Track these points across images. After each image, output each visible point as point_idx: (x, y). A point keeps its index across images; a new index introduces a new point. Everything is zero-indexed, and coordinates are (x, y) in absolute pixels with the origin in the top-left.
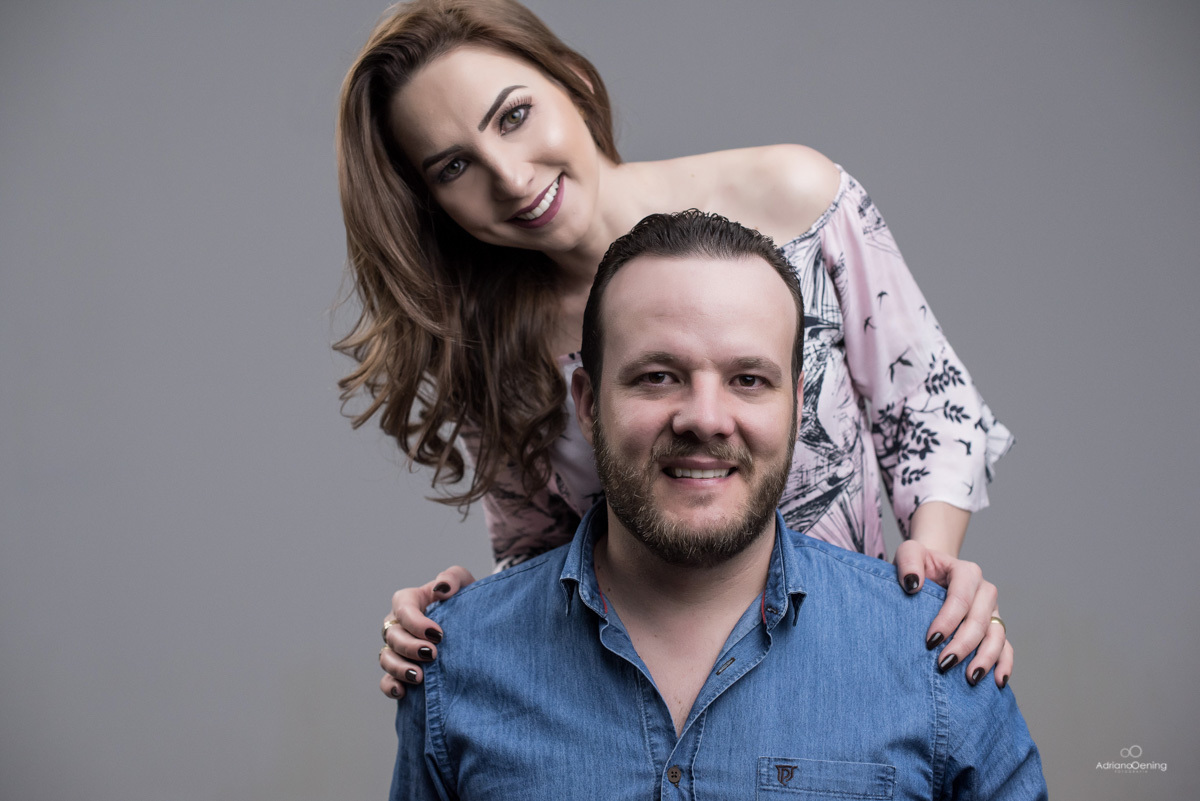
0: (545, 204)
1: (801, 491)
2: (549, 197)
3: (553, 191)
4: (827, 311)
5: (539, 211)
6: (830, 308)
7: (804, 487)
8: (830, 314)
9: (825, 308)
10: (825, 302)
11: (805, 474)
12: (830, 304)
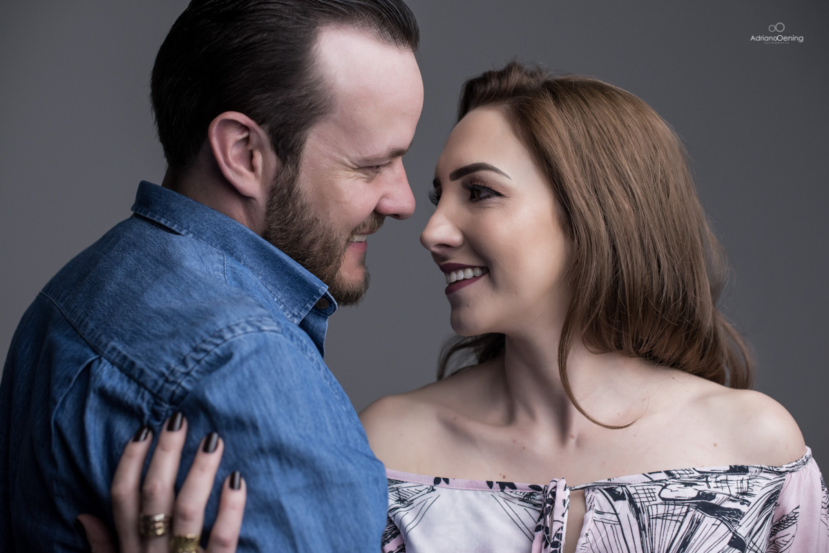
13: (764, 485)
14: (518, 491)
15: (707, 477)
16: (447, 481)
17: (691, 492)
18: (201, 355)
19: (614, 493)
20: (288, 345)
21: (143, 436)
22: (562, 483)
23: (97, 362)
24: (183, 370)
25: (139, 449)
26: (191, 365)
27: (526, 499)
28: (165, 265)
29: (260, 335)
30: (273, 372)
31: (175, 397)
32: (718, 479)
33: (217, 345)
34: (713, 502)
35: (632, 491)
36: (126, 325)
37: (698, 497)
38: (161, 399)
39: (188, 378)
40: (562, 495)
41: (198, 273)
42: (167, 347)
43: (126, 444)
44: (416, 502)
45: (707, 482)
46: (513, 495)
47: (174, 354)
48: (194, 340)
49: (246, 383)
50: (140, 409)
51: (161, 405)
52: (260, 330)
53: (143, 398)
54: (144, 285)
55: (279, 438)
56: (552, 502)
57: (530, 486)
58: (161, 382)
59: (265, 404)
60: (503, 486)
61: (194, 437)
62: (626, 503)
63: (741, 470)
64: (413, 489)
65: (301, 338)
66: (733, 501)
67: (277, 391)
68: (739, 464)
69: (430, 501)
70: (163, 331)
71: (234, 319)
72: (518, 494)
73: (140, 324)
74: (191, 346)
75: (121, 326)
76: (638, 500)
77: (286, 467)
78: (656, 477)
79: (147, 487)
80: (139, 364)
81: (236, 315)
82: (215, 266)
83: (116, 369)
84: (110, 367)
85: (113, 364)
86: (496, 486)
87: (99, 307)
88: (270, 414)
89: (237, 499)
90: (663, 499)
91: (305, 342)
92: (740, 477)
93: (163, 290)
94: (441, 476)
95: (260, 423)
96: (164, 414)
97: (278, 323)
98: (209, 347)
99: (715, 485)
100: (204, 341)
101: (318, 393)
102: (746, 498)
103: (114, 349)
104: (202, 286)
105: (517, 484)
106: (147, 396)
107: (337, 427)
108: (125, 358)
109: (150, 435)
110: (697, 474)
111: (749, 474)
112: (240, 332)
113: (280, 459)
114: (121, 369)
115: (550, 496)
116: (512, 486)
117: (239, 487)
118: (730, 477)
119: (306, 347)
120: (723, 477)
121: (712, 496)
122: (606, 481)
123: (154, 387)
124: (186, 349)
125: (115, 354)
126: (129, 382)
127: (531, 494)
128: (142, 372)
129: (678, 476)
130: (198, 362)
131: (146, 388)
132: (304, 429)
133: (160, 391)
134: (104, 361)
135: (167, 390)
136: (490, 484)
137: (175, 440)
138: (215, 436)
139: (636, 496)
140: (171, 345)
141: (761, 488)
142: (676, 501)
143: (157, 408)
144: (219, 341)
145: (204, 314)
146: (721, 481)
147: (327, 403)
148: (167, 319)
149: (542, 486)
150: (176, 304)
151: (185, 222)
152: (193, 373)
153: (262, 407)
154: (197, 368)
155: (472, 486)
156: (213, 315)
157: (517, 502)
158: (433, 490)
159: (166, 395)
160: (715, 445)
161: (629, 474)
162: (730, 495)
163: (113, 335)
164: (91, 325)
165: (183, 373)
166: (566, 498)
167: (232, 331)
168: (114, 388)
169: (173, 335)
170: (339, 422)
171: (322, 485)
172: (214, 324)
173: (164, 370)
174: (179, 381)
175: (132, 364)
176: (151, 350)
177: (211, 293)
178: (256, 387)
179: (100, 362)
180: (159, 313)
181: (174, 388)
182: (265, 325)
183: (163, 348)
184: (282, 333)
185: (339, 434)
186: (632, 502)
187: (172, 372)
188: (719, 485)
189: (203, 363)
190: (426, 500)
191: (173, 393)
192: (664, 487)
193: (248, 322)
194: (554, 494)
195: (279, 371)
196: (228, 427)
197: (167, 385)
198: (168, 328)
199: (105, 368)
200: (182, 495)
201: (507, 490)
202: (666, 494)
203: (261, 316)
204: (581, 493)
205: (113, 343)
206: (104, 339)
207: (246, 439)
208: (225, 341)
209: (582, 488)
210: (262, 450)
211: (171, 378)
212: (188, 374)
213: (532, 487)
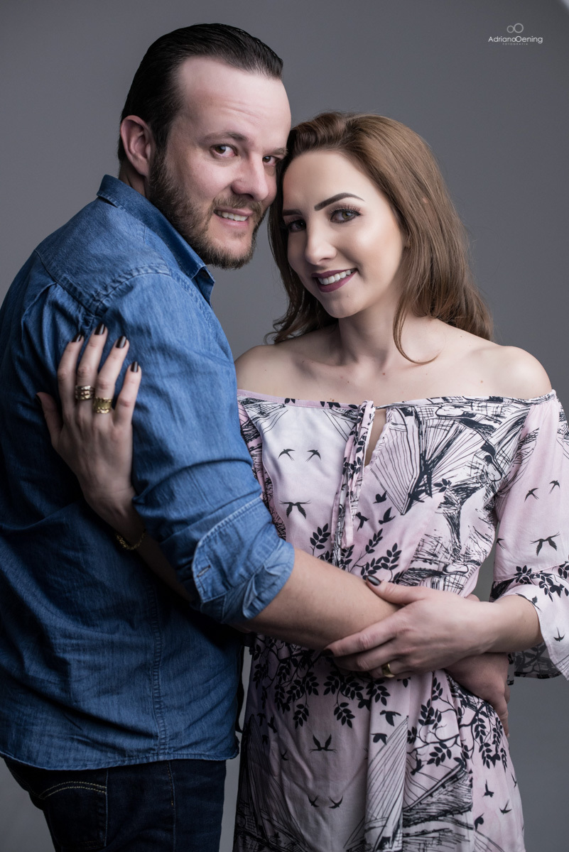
0: (332, 279)
1: (431, 557)
2: (338, 277)
3: (344, 275)
4: (501, 455)
5: (326, 281)
6: (504, 455)
7: (435, 555)
8: (501, 458)
9: (501, 452)
10: (504, 449)
11: (440, 545)
12: (506, 452)
13: (514, 412)
14: (341, 409)
15: (472, 403)
16: (294, 401)
17: (459, 412)
18: (117, 285)
19: (405, 411)
20: (175, 284)
21: (78, 339)
22: (370, 403)
23: (54, 286)
24: (104, 293)
25: (75, 347)
26: (110, 290)
27: (346, 414)
28: (105, 228)
29: (156, 275)
30: (163, 300)
31: (99, 310)
32: (480, 405)
33: (127, 279)
34: (473, 419)
35: (418, 410)
36: (74, 264)
37: (463, 415)
38: (90, 312)
39: (107, 298)
40: (370, 411)
41: (125, 234)
42: (97, 279)
43: (68, 343)
44: (271, 414)
45: (471, 406)
46: (337, 411)
47: (100, 284)
48: (114, 276)
49: (146, 305)
50: (77, 318)
51: (90, 316)
52: (157, 272)
53: (80, 311)
54: (90, 239)
55: (164, 340)
56: (362, 415)
57: (349, 406)
58: (91, 301)
59: (157, 319)
60: (331, 405)
61: (111, 339)
62: (413, 417)
63: (499, 400)
64: (270, 406)
65: (186, 280)
66: (489, 420)
67: (165, 312)
68: (497, 396)
69: (281, 414)
70: (96, 268)
71: (141, 264)
72: (341, 410)
73: (82, 263)
74: (112, 279)
75: (71, 265)
76: (421, 416)
77: (168, 360)
78: (435, 401)
79: (80, 369)
80: (79, 289)
81: (143, 263)
82: (138, 232)
83: (65, 292)
84: (62, 290)
85: (64, 288)
86: (327, 405)
87: (60, 253)
88: (159, 325)
89: (135, 378)
90: (438, 415)
91: (188, 284)
92: (497, 405)
93: (101, 242)
94: (290, 398)
95: (152, 331)
96: (91, 321)
97: (170, 270)
98: (122, 280)
99: (477, 408)
100: (120, 276)
101: (194, 315)
102: (499, 419)
103: (65, 278)
104: (126, 242)
105: (340, 404)
106: (82, 309)
107: (204, 339)
108: (71, 285)
109: (83, 339)
110: (465, 401)
111: (503, 403)
112: (143, 272)
113: (164, 354)
114: (69, 293)
115: (361, 412)
116: (338, 405)
117: (137, 371)
118: (489, 404)
119: (189, 287)
120: (484, 404)
121: (473, 415)
122: (401, 403)
123: (86, 304)
124: (108, 280)
125: (66, 282)
126: (73, 301)
127: (350, 411)
128: (80, 294)
129: (451, 401)
130: (114, 289)
131: (82, 305)
132: (181, 337)
133: (90, 306)
134: (59, 286)
135: (94, 305)
136: (323, 404)
137: (99, 340)
138: (124, 338)
139: (420, 413)
140: (99, 277)
141: (511, 413)
142: (446, 417)
143: (87, 317)
144: (129, 277)
145: (122, 259)
146: (482, 407)
147: (200, 323)
148: (99, 261)
149: (358, 406)
150: (107, 252)
151: (122, 200)
152: (111, 296)
153: (155, 321)
154: (113, 292)
155: (311, 405)
156: (128, 261)
157: (340, 416)
158: (284, 407)
159: (93, 309)
160: (482, 382)
161: (417, 399)
162: (487, 416)
163: (66, 270)
164: (54, 264)
165: (105, 295)
166: (372, 413)
167: (138, 271)
168: (63, 303)
169: (101, 271)
170: (207, 336)
171: (191, 372)
172: (128, 266)
173: (93, 293)
174: (101, 300)
175: (75, 289)
176: (87, 281)
177: (131, 247)
178: (152, 308)
179: (56, 286)
180: (95, 256)
181: (98, 304)
182: (161, 269)
183: (94, 279)
184: (172, 276)
185: (205, 344)
186: (417, 417)
187: (98, 294)
188: (480, 408)
189: (117, 289)
190: (278, 413)
191: (98, 307)
192: (440, 408)
193: (150, 267)
194: (364, 410)
195: (167, 299)
196: (133, 333)
197: (94, 302)
198: (99, 266)
199: (59, 291)
200: (102, 373)
201: (334, 408)
202: (441, 412)
203: (159, 264)
204: (384, 411)
205: (65, 275)
206: (60, 272)
207: (143, 341)
208: (133, 277)
209: (384, 408)
210: (153, 348)
211: (97, 298)
212: (107, 296)
213: (351, 406)
